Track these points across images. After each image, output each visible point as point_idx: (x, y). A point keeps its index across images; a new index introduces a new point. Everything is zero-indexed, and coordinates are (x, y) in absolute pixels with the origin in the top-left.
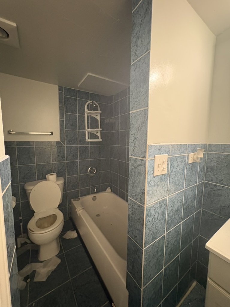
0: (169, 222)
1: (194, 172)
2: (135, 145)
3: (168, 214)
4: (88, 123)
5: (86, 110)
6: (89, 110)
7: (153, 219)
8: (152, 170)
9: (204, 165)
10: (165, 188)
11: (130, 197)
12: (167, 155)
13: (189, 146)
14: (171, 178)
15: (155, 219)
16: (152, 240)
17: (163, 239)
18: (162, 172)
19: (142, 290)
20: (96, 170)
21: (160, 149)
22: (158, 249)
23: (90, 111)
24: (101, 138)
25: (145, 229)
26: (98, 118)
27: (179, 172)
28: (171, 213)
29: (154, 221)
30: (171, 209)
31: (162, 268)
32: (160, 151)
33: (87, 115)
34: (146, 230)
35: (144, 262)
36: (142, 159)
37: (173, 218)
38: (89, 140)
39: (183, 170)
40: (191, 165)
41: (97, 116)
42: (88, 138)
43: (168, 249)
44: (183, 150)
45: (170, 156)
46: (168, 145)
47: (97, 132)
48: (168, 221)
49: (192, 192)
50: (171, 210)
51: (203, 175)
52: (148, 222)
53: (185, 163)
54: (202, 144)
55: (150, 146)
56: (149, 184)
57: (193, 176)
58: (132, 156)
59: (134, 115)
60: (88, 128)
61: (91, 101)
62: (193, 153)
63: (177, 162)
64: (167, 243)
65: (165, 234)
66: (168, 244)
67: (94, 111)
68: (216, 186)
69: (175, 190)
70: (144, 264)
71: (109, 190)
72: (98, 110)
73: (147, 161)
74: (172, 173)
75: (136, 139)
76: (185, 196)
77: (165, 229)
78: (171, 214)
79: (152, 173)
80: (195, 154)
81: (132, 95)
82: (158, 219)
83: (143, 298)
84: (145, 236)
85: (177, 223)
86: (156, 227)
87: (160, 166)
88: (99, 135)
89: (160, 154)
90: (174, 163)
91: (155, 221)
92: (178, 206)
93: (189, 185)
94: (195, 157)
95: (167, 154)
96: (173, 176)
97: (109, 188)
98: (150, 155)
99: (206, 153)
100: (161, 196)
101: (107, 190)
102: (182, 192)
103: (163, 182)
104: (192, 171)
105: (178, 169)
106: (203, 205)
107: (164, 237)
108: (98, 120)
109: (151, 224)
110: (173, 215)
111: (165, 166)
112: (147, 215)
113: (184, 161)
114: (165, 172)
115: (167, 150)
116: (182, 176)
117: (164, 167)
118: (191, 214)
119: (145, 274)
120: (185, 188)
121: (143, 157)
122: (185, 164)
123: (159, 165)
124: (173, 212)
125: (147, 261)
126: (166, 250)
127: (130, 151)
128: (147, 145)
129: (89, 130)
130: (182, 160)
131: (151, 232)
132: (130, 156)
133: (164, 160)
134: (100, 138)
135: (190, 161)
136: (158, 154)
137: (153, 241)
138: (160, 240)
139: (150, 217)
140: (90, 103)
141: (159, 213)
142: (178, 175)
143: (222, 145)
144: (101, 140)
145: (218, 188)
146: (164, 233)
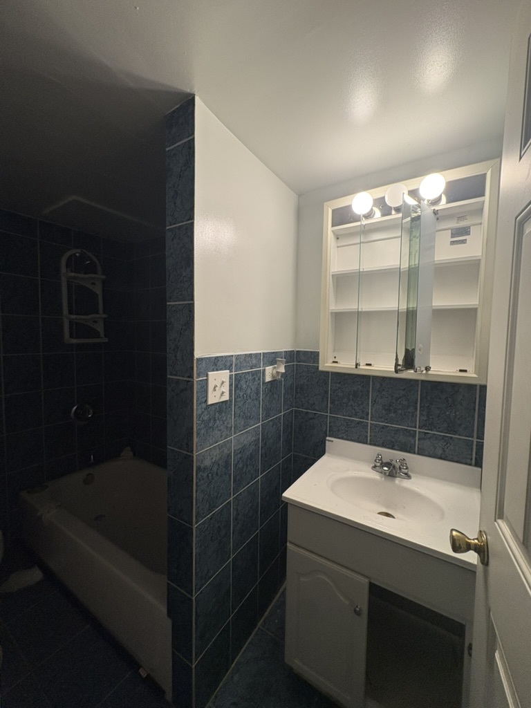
0: (238, 477)
1: (276, 396)
2: (175, 356)
3: (236, 466)
4: (69, 299)
5: (63, 270)
6: (72, 271)
7: (210, 475)
8: (203, 396)
9: (290, 383)
10: (227, 424)
11: (170, 445)
12: (228, 371)
13: (265, 355)
14: (237, 407)
15: (212, 475)
16: (209, 509)
17: (229, 506)
18: (220, 398)
19: (194, 598)
20: (91, 411)
21: (217, 363)
22: (219, 524)
23: (75, 272)
24: (105, 336)
25: (196, 492)
26: (98, 290)
27: (250, 396)
28: (240, 462)
29: (210, 478)
30: (239, 456)
31: (229, 557)
32: (216, 365)
33: (68, 281)
34: (198, 493)
35: (196, 549)
36: (187, 379)
37: (244, 471)
38: (74, 341)
39: (258, 393)
40: (269, 386)
41: (94, 284)
42: (71, 336)
43: (238, 523)
44: (254, 362)
45: (233, 373)
46: (229, 356)
47: (96, 322)
48: (235, 477)
49: (274, 426)
50: (241, 458)
51: (291, 399)
52: (200, 480)
53: (259, 382)
54: (286, 352)
55: (199, 360)
56: (200, 418)
57: (274, 402)
58: (171, 375)
59: (174, 309)
60: (70, 312)
61: (79, 251)
62: (271, 367)
63: (247, 382)
64: (235, 513)
65: (232, 498)
66: (238, 514)
67: (85, 273)
68: (307, 413)
69: (244, 426)
70: (196, 553)
71: (127, 452)
72: (95, 273)
73: (195, 382)
74: (239, 399)
75: (178, 348)
76: (262, 434)
77: (230, 489)
78: (241, 466)
79: (203, 400)
80: (275, 368)
81: (169, 276)
82: (217, 473)
83: (196, 612)
84: (196, 504)
85: (252, 479)
86: (214, 488)
87: (217, 388)
88: (100, 328)
89: (217, 370)
90: (241, 382)
91: (213, 479)
92: (251, 451)
93: (268, 416)
94: (274, 372)
95: (229, 369)
96: (240, 404)
97: (129, 448)
98: (200, 372)
99: (293, 365)
100: (221, 436)
101: (122, 454)
102: (258, 427)
103: (223, 414)
104: (273, 394)
105: (249, 391)
106: (294, 446)
107: (229, 503)
108: (97, 295)
109: (207, 484)
110: (243, 465)
111: (226, 389)
112: (199, 469)
113: (257, 379)
114: (226, 397)
115: (228, 364)
116: (256, 403)
117: (224, 390)
118: (275, 463)
119: (198, 570)
120: (262, 421)
121: (189, 377)
122: (259, 384)
123: (215, 388)
124: (243, 461)
125: (201, 546)
126: (234, 526)
127: (168, 367)
128: (195, 358)
129: (73, 317)
130: (254, 379)
131: (207, 496)
132: (168, 376)
133: (224, 380)
134: (102, 334)
135: (268, 379)
136: (213, 371)
137: (210, 511)
138: (222, 509)
139: (204, 471)
140: (74, 254)
141: (219, 465)
142: (250, 401)
143: (311, 352)
144: (106, 340)
145: (311, 416)
146: (230, 497)
